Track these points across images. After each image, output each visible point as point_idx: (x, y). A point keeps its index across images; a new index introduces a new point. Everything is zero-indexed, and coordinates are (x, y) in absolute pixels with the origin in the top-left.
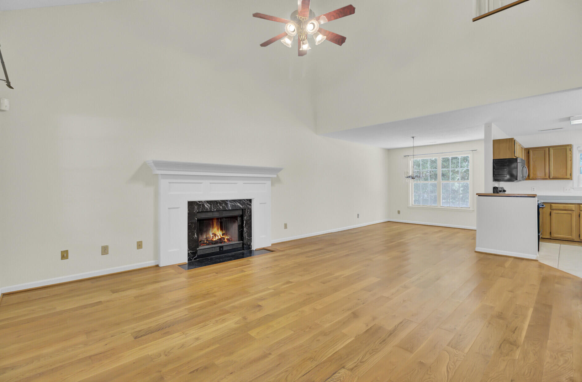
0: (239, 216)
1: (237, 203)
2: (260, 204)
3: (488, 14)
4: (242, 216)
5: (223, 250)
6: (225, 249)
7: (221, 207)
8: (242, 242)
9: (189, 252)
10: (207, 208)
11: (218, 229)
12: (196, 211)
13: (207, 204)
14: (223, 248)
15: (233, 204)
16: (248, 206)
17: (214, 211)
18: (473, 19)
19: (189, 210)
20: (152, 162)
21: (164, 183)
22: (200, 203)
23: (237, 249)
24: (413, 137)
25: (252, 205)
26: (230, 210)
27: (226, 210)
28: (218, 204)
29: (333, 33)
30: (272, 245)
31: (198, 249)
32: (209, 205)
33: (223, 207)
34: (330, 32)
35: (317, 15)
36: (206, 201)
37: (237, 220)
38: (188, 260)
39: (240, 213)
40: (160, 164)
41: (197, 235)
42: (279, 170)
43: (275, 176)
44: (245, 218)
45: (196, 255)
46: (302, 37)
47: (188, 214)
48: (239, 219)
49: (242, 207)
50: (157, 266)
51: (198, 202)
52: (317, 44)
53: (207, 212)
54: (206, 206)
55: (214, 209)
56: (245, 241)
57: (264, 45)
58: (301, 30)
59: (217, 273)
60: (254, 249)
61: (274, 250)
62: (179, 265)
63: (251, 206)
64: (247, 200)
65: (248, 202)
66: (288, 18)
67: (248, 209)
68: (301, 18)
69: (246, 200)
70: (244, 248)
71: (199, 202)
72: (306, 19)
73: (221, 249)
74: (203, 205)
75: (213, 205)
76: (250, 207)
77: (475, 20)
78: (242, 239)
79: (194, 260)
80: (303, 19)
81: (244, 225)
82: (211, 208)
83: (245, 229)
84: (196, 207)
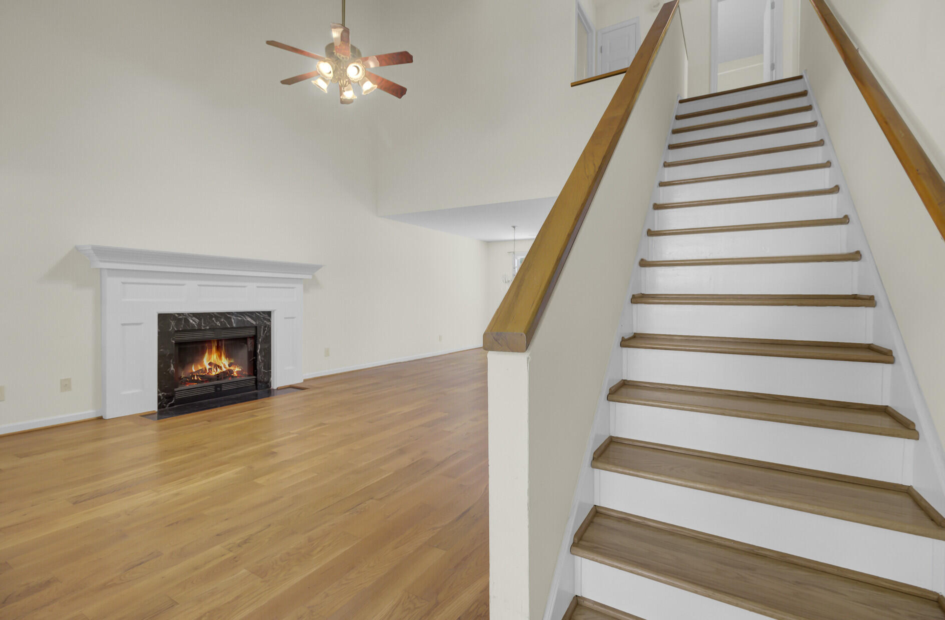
0: (250, 337)
1: (247, 317)
2: (285, 318)
3: (595, 78)
4: (255, 338)
5: (221, 390)
6: (224, 388)
7: (218, 324)
8: (255, 377)
9: (160, 394)
10: (194, 324)
11: (220, 356)
12: (173, 328)
13: (194, 318)
14: (221, 388)
15: (240, 319)
16: (265, 321)
17: (206, 329)
18: (572, 84)
19: (159, 327)
20: (90, 248)
21: (113, 284)
22: (180, 317)
23: (246, 389)
24: (514, 227)
25: (272, 321)
26: (233, 328)
27: (227, 328)
28: (214, 319)
29: (388, 81)
30: (305, 381)
31: (176, 390)
32: (197, 320)
33: (221, 322)
34: (383, 79)
35: (363, 56)
36: (191, 313)
37: (246, 343)
38: (159, 407)
39: (252, 333)
40: (103, 253)
41: (174, 368)
42: (317, 268)
43: (310, 277)
44: (260, 340)
45: (174, 398)
46: (342, 82)
47: (159, 333)
48: (250, 342)
49: (254, 323)
50: (101, 418)
51: (177, 315)
52: (365, 93)
53: (193, 330)
54: (191, 321)
55: (206, 326)
56: (260, 377)
57: (287, 82)
58: (342, 72)
59: (209, 421)
60: (275, 388)
61: (307, 387)
62: (143, 414)
63: (270, 322)
64: (264, 312)
65: (266, 316)
66: (322, 53)
67: (265, 327)
68: (340, 56)
69: (262, 312)
70: (258, 387)
71: (179, 314)
72: (346, 58)
73: (219, 389)
74: (186, 320)
75: (204, 320)
76: (268, 323)
77: (573, 85)
78: (254, 372)
79: (169, 406)
80: (343, 58)
81: (258, 351)
82: (199, 325)
83: (260, 357)
84: (173, 323)
